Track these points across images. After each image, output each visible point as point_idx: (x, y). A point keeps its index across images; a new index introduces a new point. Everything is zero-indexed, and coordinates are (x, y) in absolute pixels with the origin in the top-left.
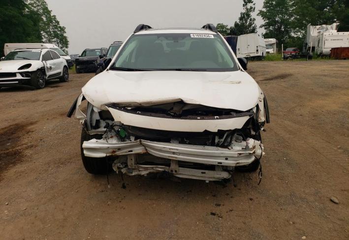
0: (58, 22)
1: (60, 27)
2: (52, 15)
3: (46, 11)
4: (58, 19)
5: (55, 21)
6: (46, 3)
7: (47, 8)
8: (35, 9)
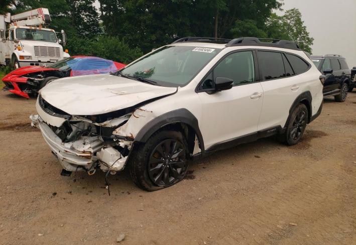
0: (307, 34)
1: (308, 39)
2: (303, 26)
3: (298, 22)
4: (307, 30)
5: (304, 32)
6: (300, 14)
7: (300, 19)
8: (289, 21)
